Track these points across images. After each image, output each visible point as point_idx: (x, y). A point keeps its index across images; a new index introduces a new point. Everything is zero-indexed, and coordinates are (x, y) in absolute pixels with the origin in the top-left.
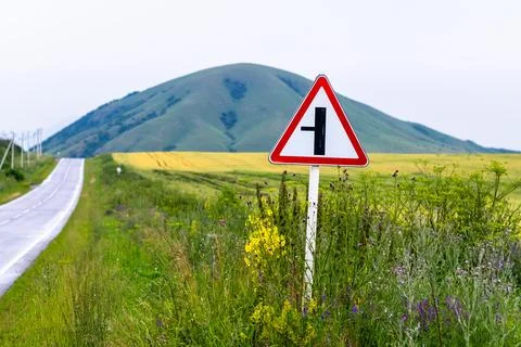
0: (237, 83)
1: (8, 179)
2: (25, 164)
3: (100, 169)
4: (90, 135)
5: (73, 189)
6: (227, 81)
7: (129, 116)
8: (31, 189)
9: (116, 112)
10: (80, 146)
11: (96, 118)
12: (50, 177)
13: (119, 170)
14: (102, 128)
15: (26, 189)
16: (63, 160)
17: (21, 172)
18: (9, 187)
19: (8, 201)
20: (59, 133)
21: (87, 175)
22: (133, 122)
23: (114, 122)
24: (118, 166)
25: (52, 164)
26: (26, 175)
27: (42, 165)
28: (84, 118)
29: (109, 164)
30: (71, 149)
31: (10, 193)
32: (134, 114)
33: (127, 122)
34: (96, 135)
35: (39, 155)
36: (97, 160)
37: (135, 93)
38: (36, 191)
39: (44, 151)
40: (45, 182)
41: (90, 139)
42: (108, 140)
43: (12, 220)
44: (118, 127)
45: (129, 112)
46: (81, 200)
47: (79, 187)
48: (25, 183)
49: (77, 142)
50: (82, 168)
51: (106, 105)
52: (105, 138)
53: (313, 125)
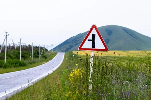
0: (109, 31)
1: (43, 58)
2: (48, 54)
3: (69, 56)
4: (67, 46)
5: (61, 61)
6: (107, 30)
7: (78, 40)
8: (49, 61)
9: (74, 39)
10: (65, 49)
11: (69, 41)
12: (55, 57)
13: (74, 56)
14: (71, 44)
15: (48, 61)
16: (59, 53)
17: (46, 56)
18: (43, 60)
19: (42, 64)
20: (59, 45)
21: (65, 57)
22: (80, 42)
23: (74, 42)
24: (73, 54)
25: (56, 54)
26: (48, 57)
27: (53, 54)
28: (66, 41)
29: (71, 54)
30: (62, 50)
31: (43, 62)
32: (80, 40)
33: (78, 42)
34: (69, 46)
35: (52, 51)
36: (68, 53)
37: (80, 34)
38: (50, 62)
39: (54, 51)
40: (53, 59)
41: (67, 47)
42: (72, 47)
43: (41, 69)
44: (75, 44)
45: (78, 39)
46: (62, 64)
47: (62, 60)
48: (47, 59)
49: (64, 48)
50: (64, 55)
51: (72, 37)
52: (71, 47)
53: (91, 39)
